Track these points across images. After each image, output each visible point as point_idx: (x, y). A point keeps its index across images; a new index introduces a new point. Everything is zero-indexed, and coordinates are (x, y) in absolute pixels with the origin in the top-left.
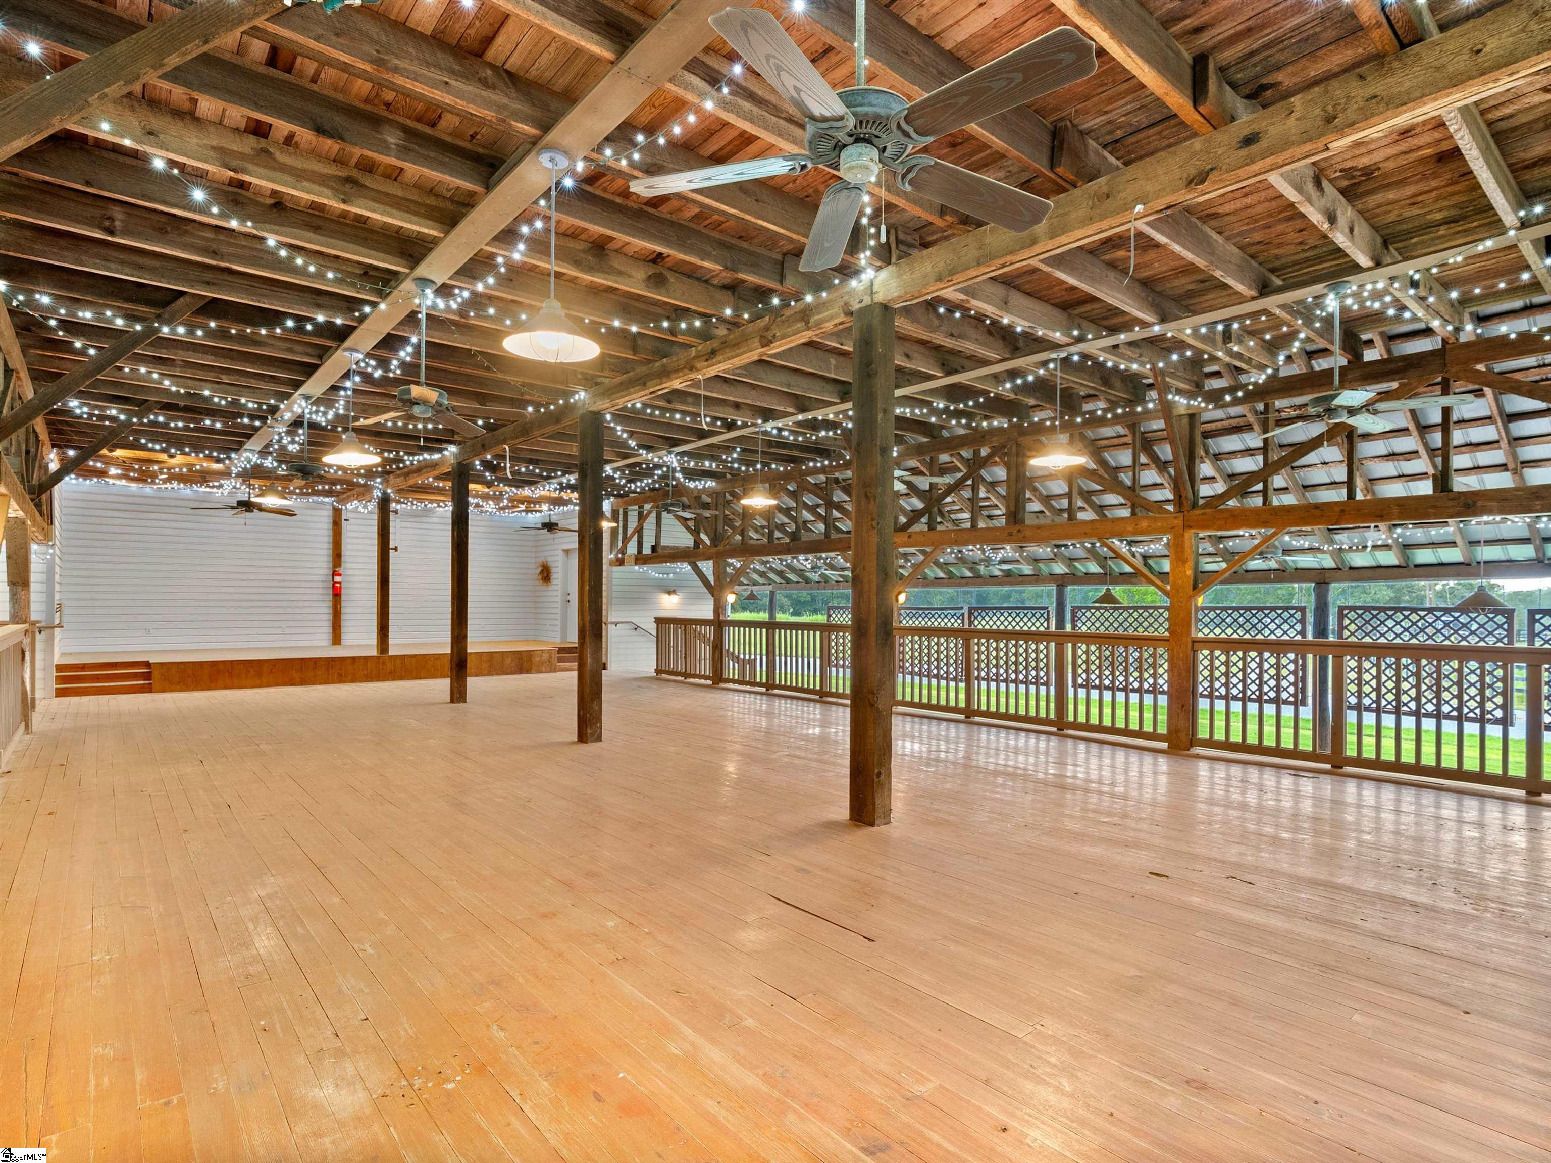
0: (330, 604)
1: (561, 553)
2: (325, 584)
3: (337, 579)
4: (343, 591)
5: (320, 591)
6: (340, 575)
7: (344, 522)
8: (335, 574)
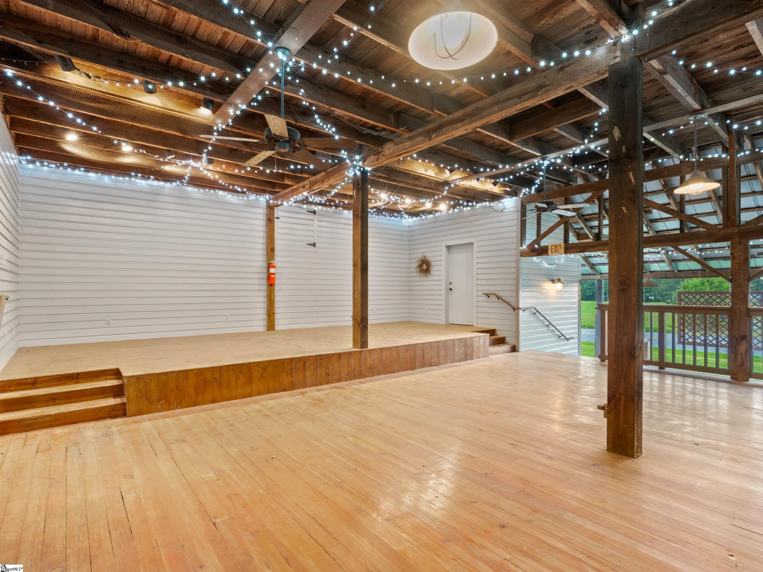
0: (264, 293)
1: (444, 249)
2: (261, 276)
3: (272, 270)
4: (277, 282)
5: (257, 282)
6: (274, 267)
7: (276, 219)
8: (270, 266)
